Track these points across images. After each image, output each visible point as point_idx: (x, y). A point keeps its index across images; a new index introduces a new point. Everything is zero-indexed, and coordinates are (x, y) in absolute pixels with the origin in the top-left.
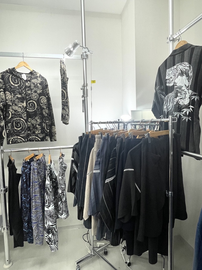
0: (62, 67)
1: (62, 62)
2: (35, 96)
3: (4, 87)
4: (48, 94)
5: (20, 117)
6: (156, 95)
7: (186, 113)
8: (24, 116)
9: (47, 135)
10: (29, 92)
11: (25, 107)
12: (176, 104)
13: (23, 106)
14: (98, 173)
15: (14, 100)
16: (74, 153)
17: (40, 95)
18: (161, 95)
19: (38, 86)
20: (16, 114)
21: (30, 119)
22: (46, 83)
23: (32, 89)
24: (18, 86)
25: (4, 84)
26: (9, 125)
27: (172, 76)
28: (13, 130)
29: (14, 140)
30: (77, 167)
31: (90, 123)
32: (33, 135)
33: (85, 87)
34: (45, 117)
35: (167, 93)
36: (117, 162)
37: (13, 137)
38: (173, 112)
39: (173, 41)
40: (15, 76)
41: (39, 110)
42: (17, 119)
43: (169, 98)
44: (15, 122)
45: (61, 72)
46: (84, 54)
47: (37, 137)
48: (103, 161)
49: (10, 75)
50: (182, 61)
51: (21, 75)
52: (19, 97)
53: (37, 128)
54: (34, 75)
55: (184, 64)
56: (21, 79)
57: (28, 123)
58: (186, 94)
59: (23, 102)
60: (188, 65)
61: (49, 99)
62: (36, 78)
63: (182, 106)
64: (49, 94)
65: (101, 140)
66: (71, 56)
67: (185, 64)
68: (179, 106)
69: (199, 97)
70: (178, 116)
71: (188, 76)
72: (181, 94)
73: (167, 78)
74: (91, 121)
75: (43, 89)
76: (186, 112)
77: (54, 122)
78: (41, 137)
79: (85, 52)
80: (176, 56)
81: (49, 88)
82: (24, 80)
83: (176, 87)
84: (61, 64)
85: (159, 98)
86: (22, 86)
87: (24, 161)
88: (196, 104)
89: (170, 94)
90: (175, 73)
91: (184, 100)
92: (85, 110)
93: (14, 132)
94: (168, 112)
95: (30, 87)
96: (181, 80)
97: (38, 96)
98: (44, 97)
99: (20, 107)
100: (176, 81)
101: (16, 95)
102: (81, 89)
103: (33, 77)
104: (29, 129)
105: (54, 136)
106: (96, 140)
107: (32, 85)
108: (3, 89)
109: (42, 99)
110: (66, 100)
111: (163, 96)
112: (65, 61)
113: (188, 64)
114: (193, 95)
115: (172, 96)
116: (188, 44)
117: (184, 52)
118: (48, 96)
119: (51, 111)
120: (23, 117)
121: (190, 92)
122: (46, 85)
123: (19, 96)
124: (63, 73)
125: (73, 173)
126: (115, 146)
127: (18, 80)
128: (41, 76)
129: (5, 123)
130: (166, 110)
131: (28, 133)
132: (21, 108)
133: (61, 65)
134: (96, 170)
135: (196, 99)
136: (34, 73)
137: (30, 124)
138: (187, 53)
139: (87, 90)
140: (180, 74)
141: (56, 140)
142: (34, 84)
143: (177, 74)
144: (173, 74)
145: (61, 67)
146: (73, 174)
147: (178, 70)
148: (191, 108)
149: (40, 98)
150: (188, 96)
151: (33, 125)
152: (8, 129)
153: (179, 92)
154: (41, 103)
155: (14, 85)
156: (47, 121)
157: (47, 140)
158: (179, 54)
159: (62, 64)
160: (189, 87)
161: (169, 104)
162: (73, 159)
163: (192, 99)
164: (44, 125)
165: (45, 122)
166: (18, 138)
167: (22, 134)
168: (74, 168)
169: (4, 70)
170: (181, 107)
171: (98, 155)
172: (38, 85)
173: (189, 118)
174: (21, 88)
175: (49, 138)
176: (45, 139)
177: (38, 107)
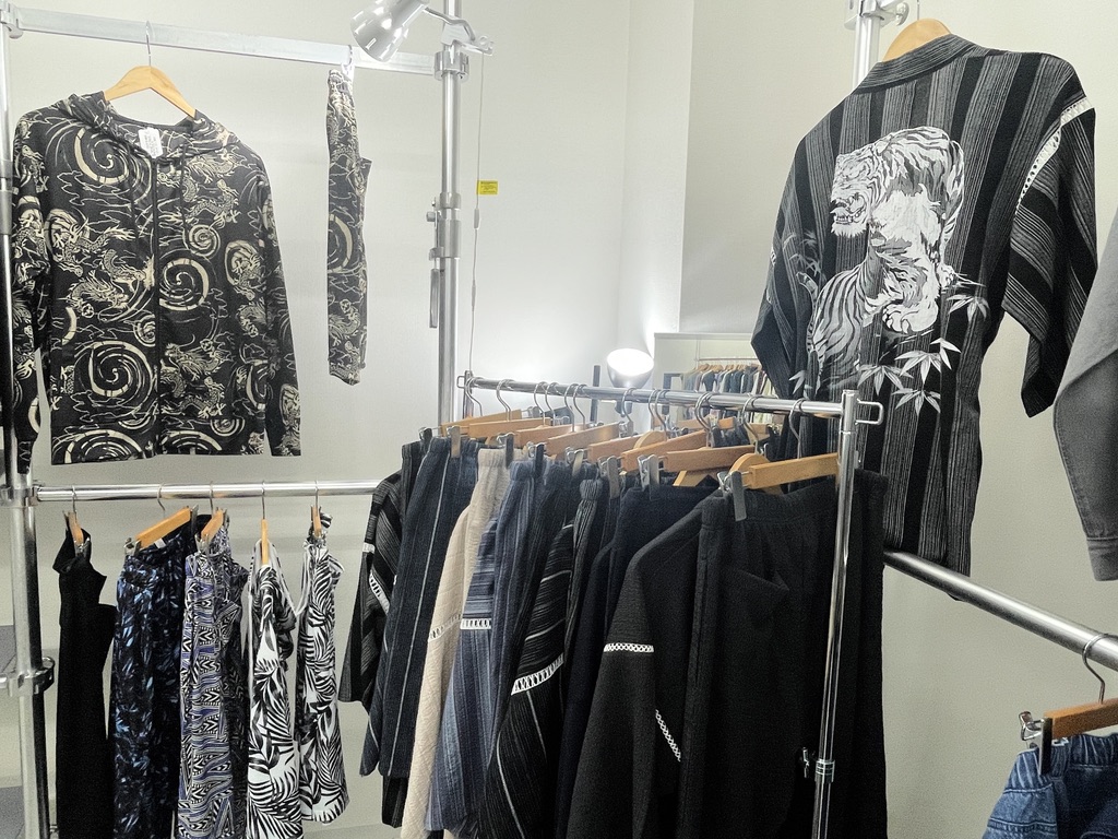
0: (338, 105)
1: (335, 84)
2: (201, 238)
3: (44, 185)
4: (267, 233)
5: (122, 337)
6: (779, 272)
7: (916, 370)
8: (142, 331)
9: (253, 426)
10: (174, 217)
11: (147, 286)
12: (873, 325)
13: (142, 282)
14: (484, 635)
15: (91, 254)
16: (376, 522)
17: (228, 233)
18: (801, 277)
19: (220, 192)
20: (102, 320)
21: (171, 346)
22: (259, 179)
23: (189, 205)
24: (120, 185)
25: (44, 173)
26: (63, 371)
27: (861, 187)
28: (84, 398)
29: (87, 447)
30: (388, 589)
31: (462, 380)
32: (187, 425)
33: (449, 212)
34: (248, 339)
35: (830, 270)
36: (572, 595)
37: (83, 431)
38: (852, 360)
39: (877, 20)
40: (100, 137)
41: (221, 307)
42: (105, 343)
43: (839, 295)
44: (97, 361)
45: (328, 129)
46: (451, 51)
47: (203, 436)
48: (507, 576)
49: (77, 130)
50: (916, 117)
51: (135, 131)
52: (119, 237)
53: (206, 390)
54: (202, 136)
55: (924, 135)
56: (136, 151)
57: (164, 367)
58: (921, 280)
59: (141, 266)
60: (944, 144)
61: (270, 256)
62: (213, 150)
63: (900, 335)
64: (271, 230)
65: (508, 474)
66: (381, 57)
67: (928, 138)
68: (884, 339)
69: (985, 302)
70: (879, 382)
71: (939, 192)
72: (900, 280)
73: (836, 194)
74: (467, 375)
75: (244, 206)
76: (918, 367)
77: (293, 366)
78: (226, 433)
79: (455, 42)
80: (888, 92)
81: (273, 204)
82: (149, 158)
83: (876, 242)
84: (331, 92)
85: (794, 289)
86: (139, 188)
87: (134, 549)
88: (969, 333)
89: (847, 272)
90: (877, 174)
91: (914, 308)
92: (442, 318)
93: (88, 406)
94: (829, 360)
95: (177, 192)
96: (903, 210)
97: (217, 238)
98: (247, 245)
99: (125, 286)
100: (879, 216)
101: (104, 227)
102: (429, 220)
103: (195, 145)
104: (165, 392)
105: (291, 429)
106: (482, 473)
107: (190, 184)
108: (39, 196)
109: (237, 254)
110: (348, 267)
111: (811, 281)
112: (351, 76)
113: (944, 137)
114: (959, 291)
115: (855, 282)
116: (950, 37)
117: (928, 73)
118: (269, 243)
119: (282, 313)
120: (139, 336)
121: (943, 276)
122: (258, 188)
123: (123, 234)
124: (341, 136)
125: (365, 615)
126: (570, 517)
127: (116, 152)
128: (239, 144)
129: (45, 361)
130: (820, 350)
131: (160, 416)
132: (127, 291)
133: (334, 95)
134: (474, 620)
135: (971, 312)
136: (202, 126)
137: (172, 369)
138: (943, 84)
139: (455, 223)
140: (900, 180)
141: (297, 453)
142: (199, 178)
143: (887, 183)
144: (868, 182)
145: (329, 108)
146: (368, 622)
147: (894, 163)
148: (942, 352)
149: (228, 250)
150: (931, 291)
151: (186, 376)
152: (58, 394)
153: (888, 269)
154: (234, 276)
155: (94, 177)
156: (258, 362)
157: (251, 450)
158: (902, 86)
159: (337, 95)
160: (942, 248)
161: (835, 324)
162: (370, 548)
163: (951, 311)
164: (241, 377)
165: (249, 365)
166: (106, 438)
167: (130, 417)
168: (374, 592)
169: (48, 104)
170: (896, 341)
171: (488, 548)
172: (221, 184)
173: (929, 399)
174: (130, 198)
175: (266, 440)
176: (247, 445)
177: (217, 293)
